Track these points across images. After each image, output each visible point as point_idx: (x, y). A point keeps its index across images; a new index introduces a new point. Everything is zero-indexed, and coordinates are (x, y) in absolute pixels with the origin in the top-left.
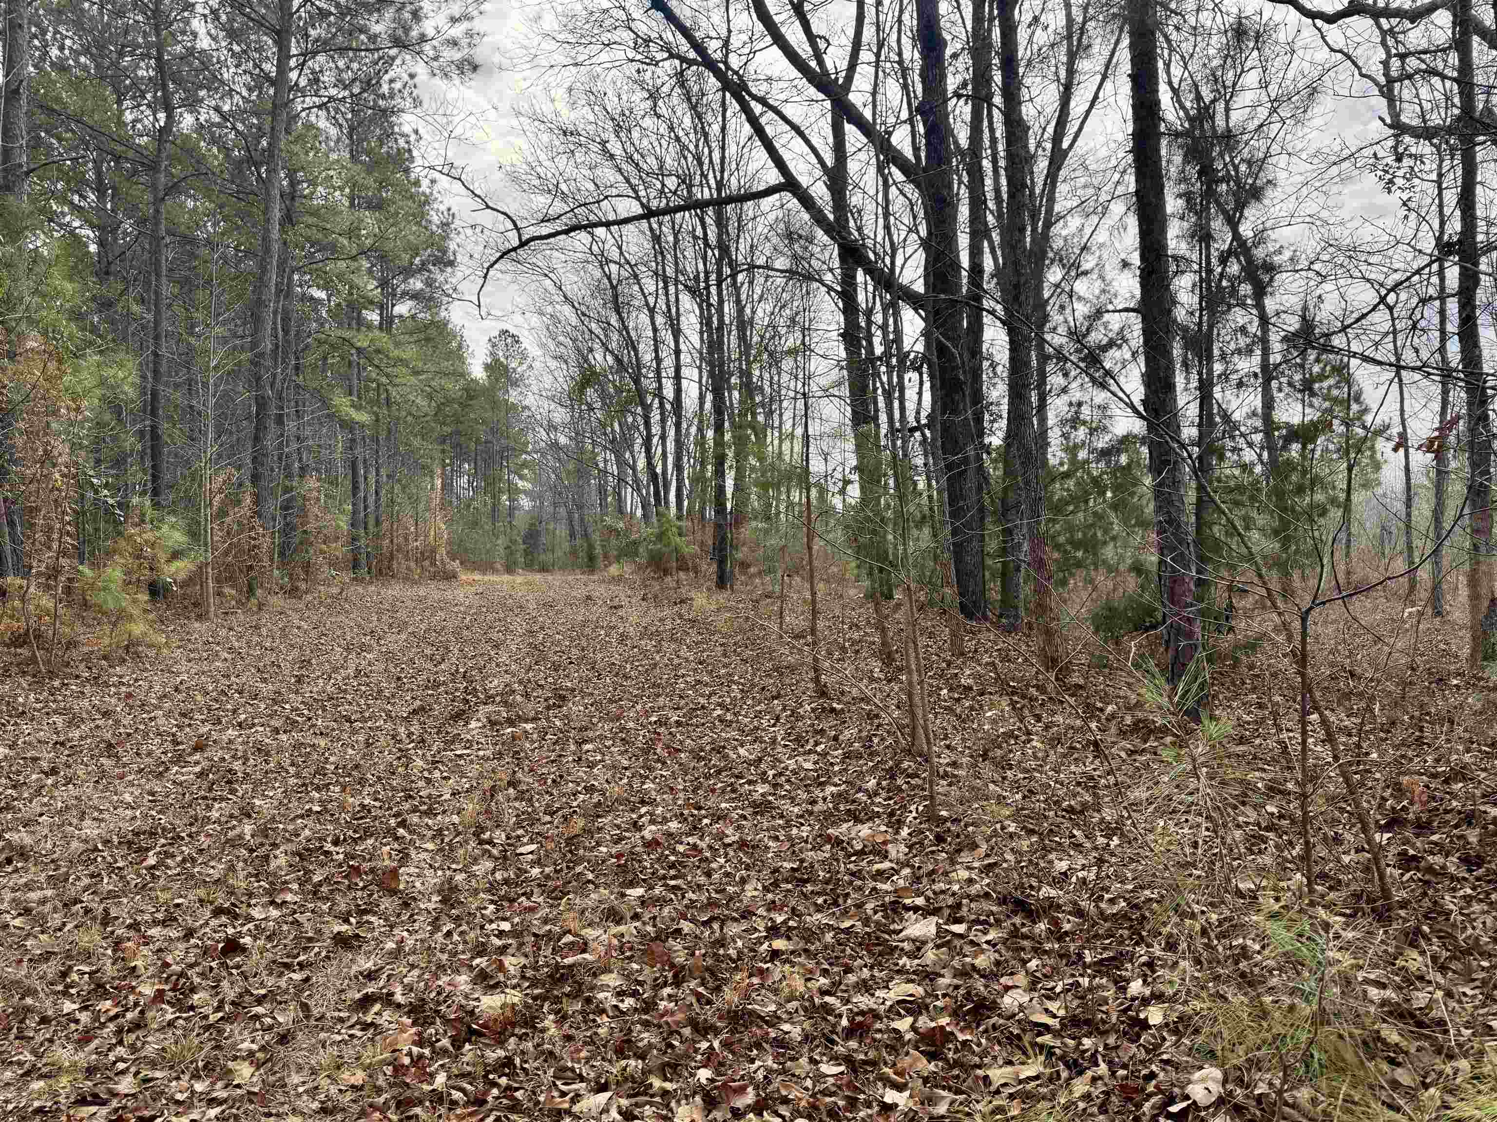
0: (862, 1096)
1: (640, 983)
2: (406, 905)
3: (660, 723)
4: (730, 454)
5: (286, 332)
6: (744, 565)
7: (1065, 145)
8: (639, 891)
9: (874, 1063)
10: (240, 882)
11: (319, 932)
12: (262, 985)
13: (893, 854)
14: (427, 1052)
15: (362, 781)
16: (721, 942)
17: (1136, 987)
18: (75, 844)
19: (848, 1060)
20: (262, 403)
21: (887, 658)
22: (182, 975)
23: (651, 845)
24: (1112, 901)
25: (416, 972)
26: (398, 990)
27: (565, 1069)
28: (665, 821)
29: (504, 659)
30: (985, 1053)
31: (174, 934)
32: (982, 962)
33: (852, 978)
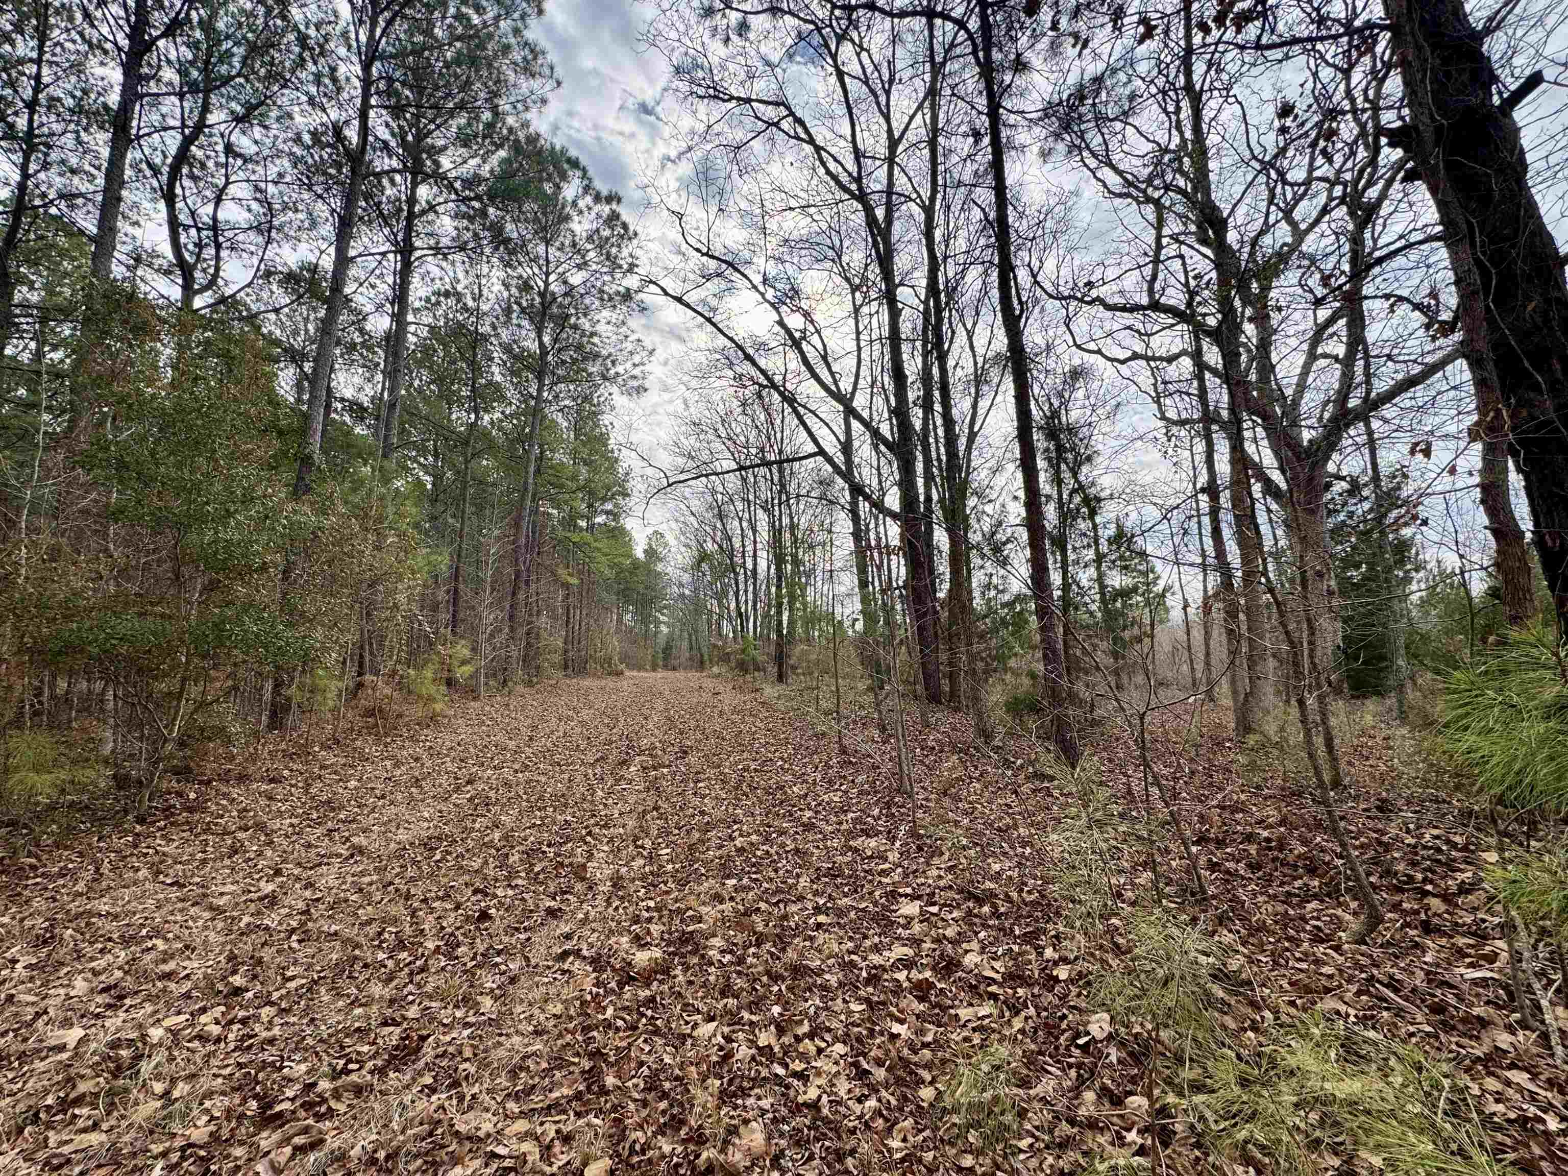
0: (877, 1028)
1: (735, 945)
2: (591, 888)
3: (744, 770)
4: (785, 601)
5: (534, 533)
6: (794, 668)
7: (976, 429)
8: (734, 881)
9: (883, 1003)
10: (490, 872)
11: (537, 906)
12: (501, 942)
13: (891, 858)
14: (601, 991)
15: (566, 805)
16: (785, 917)
17: (1049, 953)
18: (392, 845)
19: (868, 1001)
20: (518, 575)
21: (883, 729)
22: (452, 934)
23: (741, 851)
24: (1029, 892)
25: (596, 935)
26: (584, 946)
27: (688, 1004)
28: (749, 835)
29: (651, 726)
30: (955, 998)
31: (449, 906)
32: (950, 932)
33: (868, 943)
